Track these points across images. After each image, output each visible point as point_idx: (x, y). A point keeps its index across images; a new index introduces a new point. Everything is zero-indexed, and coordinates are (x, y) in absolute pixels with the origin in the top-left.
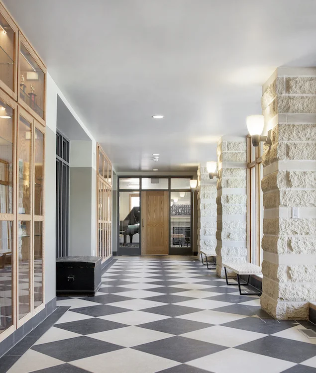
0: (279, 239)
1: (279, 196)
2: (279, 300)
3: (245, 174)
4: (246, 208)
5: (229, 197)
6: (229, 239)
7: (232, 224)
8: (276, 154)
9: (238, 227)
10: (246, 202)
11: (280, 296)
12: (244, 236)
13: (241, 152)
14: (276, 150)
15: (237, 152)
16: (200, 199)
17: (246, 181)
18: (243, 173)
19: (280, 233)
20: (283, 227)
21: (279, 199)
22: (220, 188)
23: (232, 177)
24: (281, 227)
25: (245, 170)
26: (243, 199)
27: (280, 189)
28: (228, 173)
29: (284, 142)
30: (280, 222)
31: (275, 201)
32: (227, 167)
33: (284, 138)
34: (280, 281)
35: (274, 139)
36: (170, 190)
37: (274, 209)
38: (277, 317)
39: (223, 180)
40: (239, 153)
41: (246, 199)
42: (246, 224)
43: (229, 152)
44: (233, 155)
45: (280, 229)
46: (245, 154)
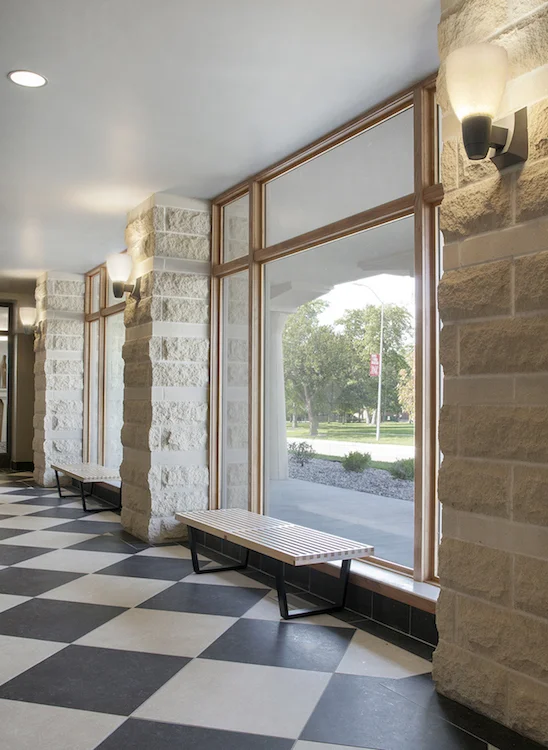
3: (206, 291)
4: (206, 370)
5: (169, 345)
6: (166, 447)
7: (175, 409)
9: (188, 416)
10: (206, 358)
12: (203, 440)
13: (199, 236)
15: (188, 234)
16: (43, 349)
17: (207, 306)
18: (200, 286)
23: (177, 294)
25: (206, 281)
26: (201, 349)
28: (168, 284)
32: (164, 270)
39: (154, 301)
40: (193, 238)
41: (207, 350)
42: (206, 409)
43: (170, 233)
44: (180, 241)
46: (207, 243)
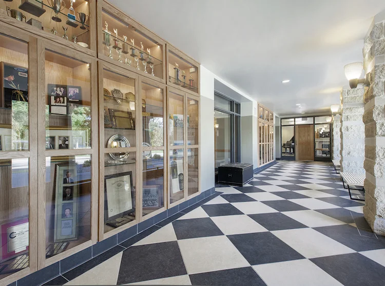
0: (376, 164)
1: (376, 127)
2: (376, 217)
5: (349, 127)
6: (349, 156)
7: (352, 145)
8: (372, 92)
9: (357, 147)
11: (378, 213)
12: (363, 154)
13: (360, 95)
14: (372, 88)
18: (361, 110)
19: (378, 159)
20: (381, 155)
21: (376, 131)
22: (341, 122)
23: (351, 113)
24: (378, 154)
27: (376, 122)
28: (348, 111)
29: (381, 80)
30: (377, 150)
31: (372, 132)
32: (347, 107)
33: (381, 77)
34: (378, 200)
35: (371, 80)
36: (314, 124)
37: (372, 138)
38: (376, 231)
39: (343, 116)
40: (358, 96)
42: (365, 145)
43: (349, 96)
44: (352, 98)
45: (377, 156)
